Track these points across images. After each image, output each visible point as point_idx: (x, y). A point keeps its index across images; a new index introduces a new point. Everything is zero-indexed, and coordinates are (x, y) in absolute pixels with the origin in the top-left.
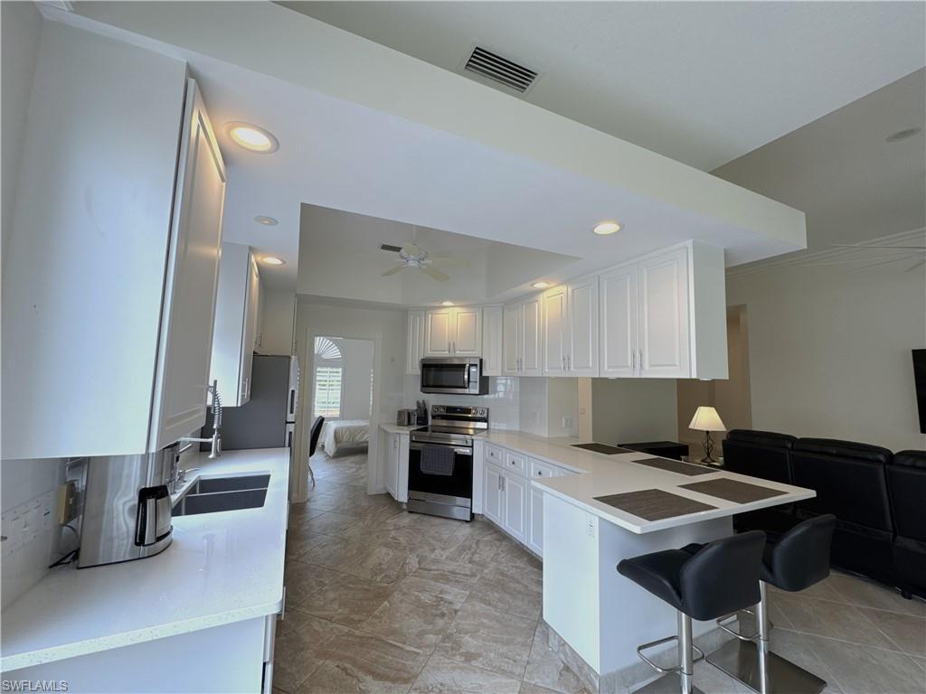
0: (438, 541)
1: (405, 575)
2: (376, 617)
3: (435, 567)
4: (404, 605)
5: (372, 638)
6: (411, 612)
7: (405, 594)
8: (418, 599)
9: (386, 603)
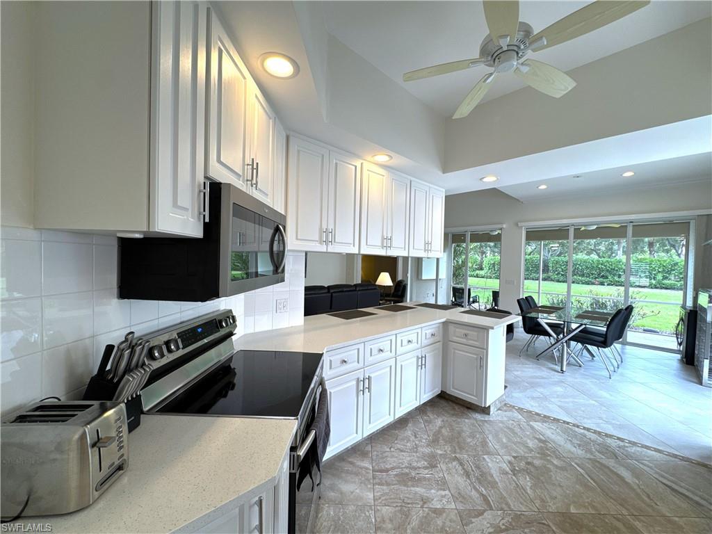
0: (407, 515)
1: (517, 517)
2: (594, 507)
3: (474, 493)
4: (555, 494)
5: (611, 498)
6: (554, 485)
7: (543, 501)
8: (534, 487)
9: (573, 510)
